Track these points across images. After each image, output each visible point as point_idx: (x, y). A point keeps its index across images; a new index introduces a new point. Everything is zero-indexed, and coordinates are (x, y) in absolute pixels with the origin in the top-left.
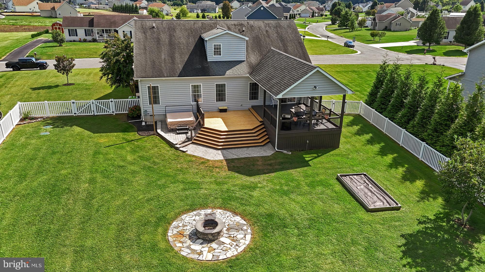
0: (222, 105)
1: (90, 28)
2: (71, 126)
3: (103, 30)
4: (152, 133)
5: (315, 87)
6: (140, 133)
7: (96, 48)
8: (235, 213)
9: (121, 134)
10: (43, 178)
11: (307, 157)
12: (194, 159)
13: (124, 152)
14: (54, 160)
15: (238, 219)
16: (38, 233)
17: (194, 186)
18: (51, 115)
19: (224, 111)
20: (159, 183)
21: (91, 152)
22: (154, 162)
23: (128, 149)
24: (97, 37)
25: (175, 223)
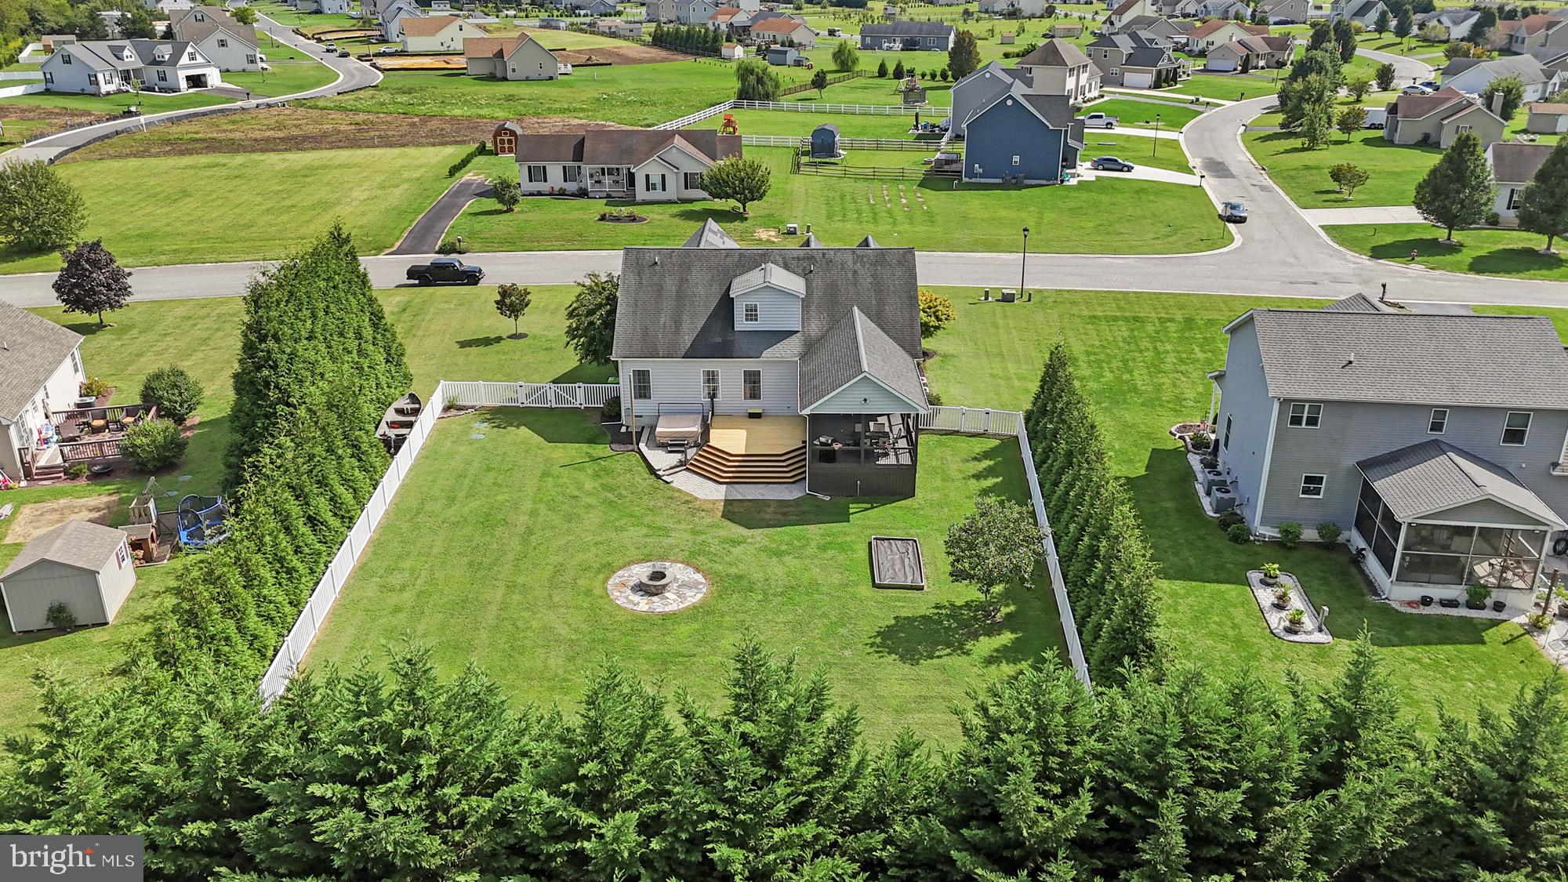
0: (754, 406)
1: (576, 164)
2: (518, 427)
3: (603, 169)
4: (630, 447)
5: (865, 400)
6: (613, 446)
7: (583, 221)
8: (698, 570)
9: (585, 447)
10: (474, 504)
11: (853, 508)
12: (677, 494)
13: (581, 476)
14: (489, 479)
15: (699, 577)
16: (471, 564)
17: (661, 533)
18: (485, 404)
19: (757, 416)
20: (617, 524)
21: (538, 473)
22: (620, 494)
23: (590, 471)
24: (588, 183)
25: (620, 572)
